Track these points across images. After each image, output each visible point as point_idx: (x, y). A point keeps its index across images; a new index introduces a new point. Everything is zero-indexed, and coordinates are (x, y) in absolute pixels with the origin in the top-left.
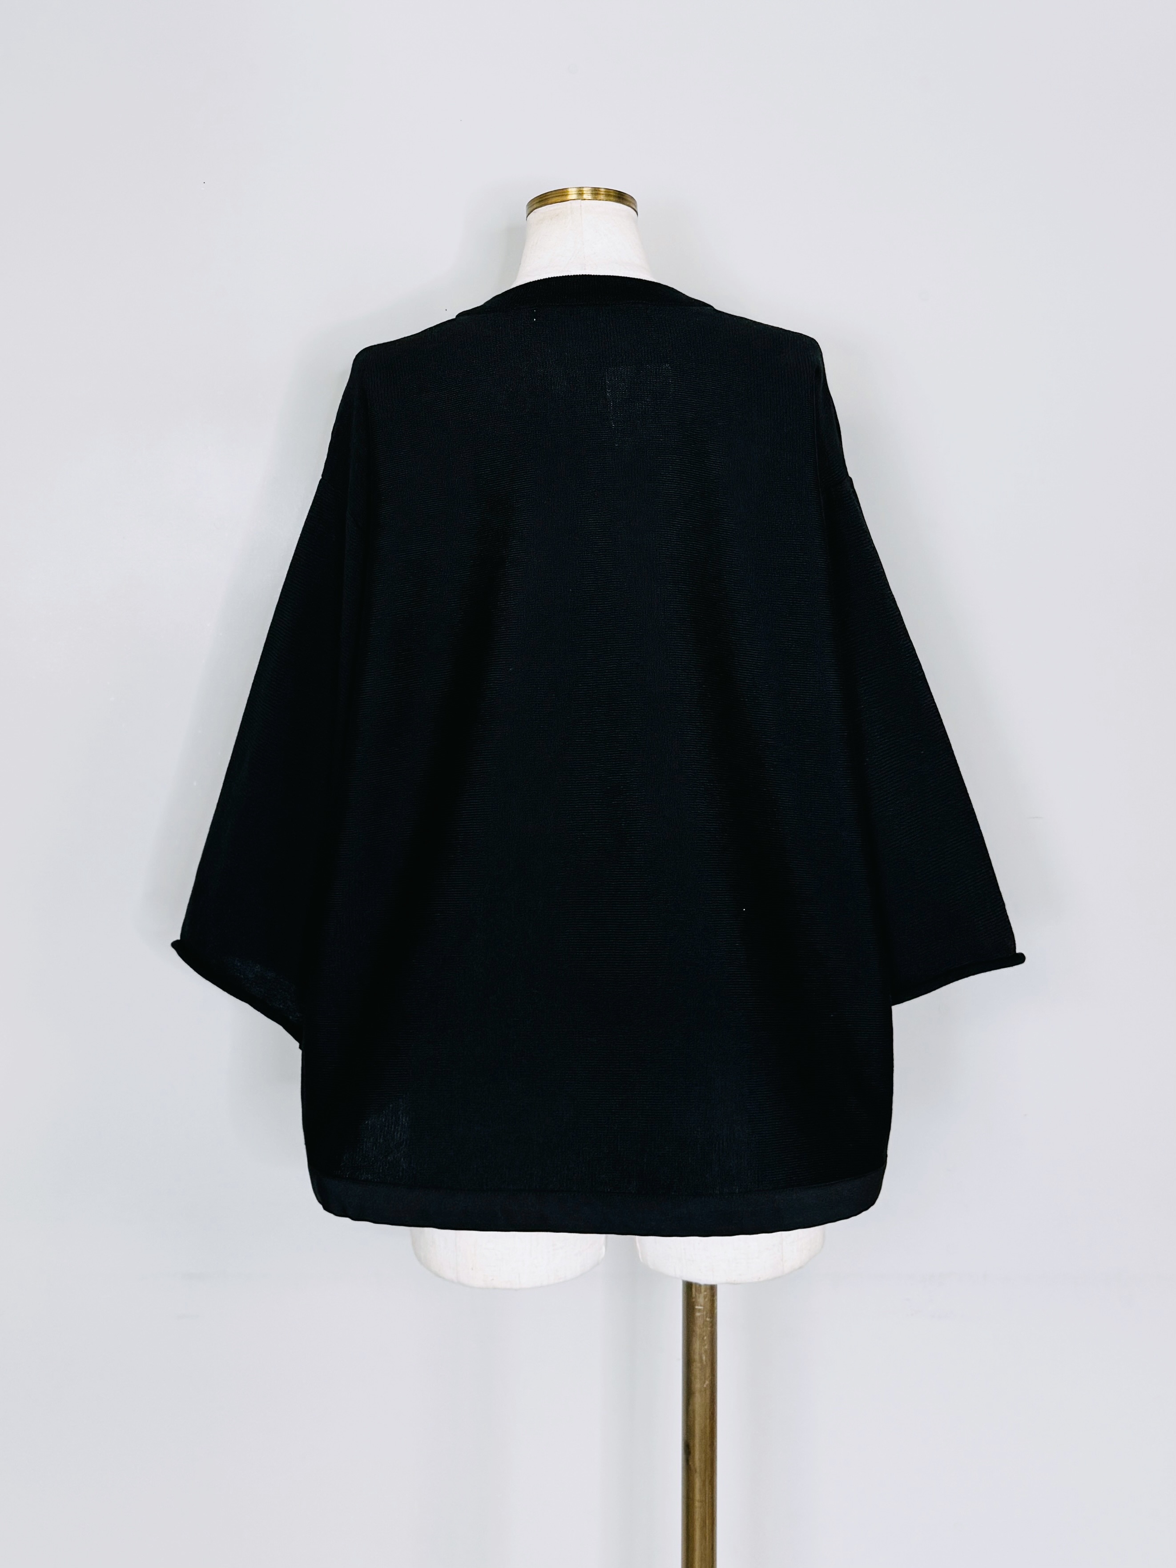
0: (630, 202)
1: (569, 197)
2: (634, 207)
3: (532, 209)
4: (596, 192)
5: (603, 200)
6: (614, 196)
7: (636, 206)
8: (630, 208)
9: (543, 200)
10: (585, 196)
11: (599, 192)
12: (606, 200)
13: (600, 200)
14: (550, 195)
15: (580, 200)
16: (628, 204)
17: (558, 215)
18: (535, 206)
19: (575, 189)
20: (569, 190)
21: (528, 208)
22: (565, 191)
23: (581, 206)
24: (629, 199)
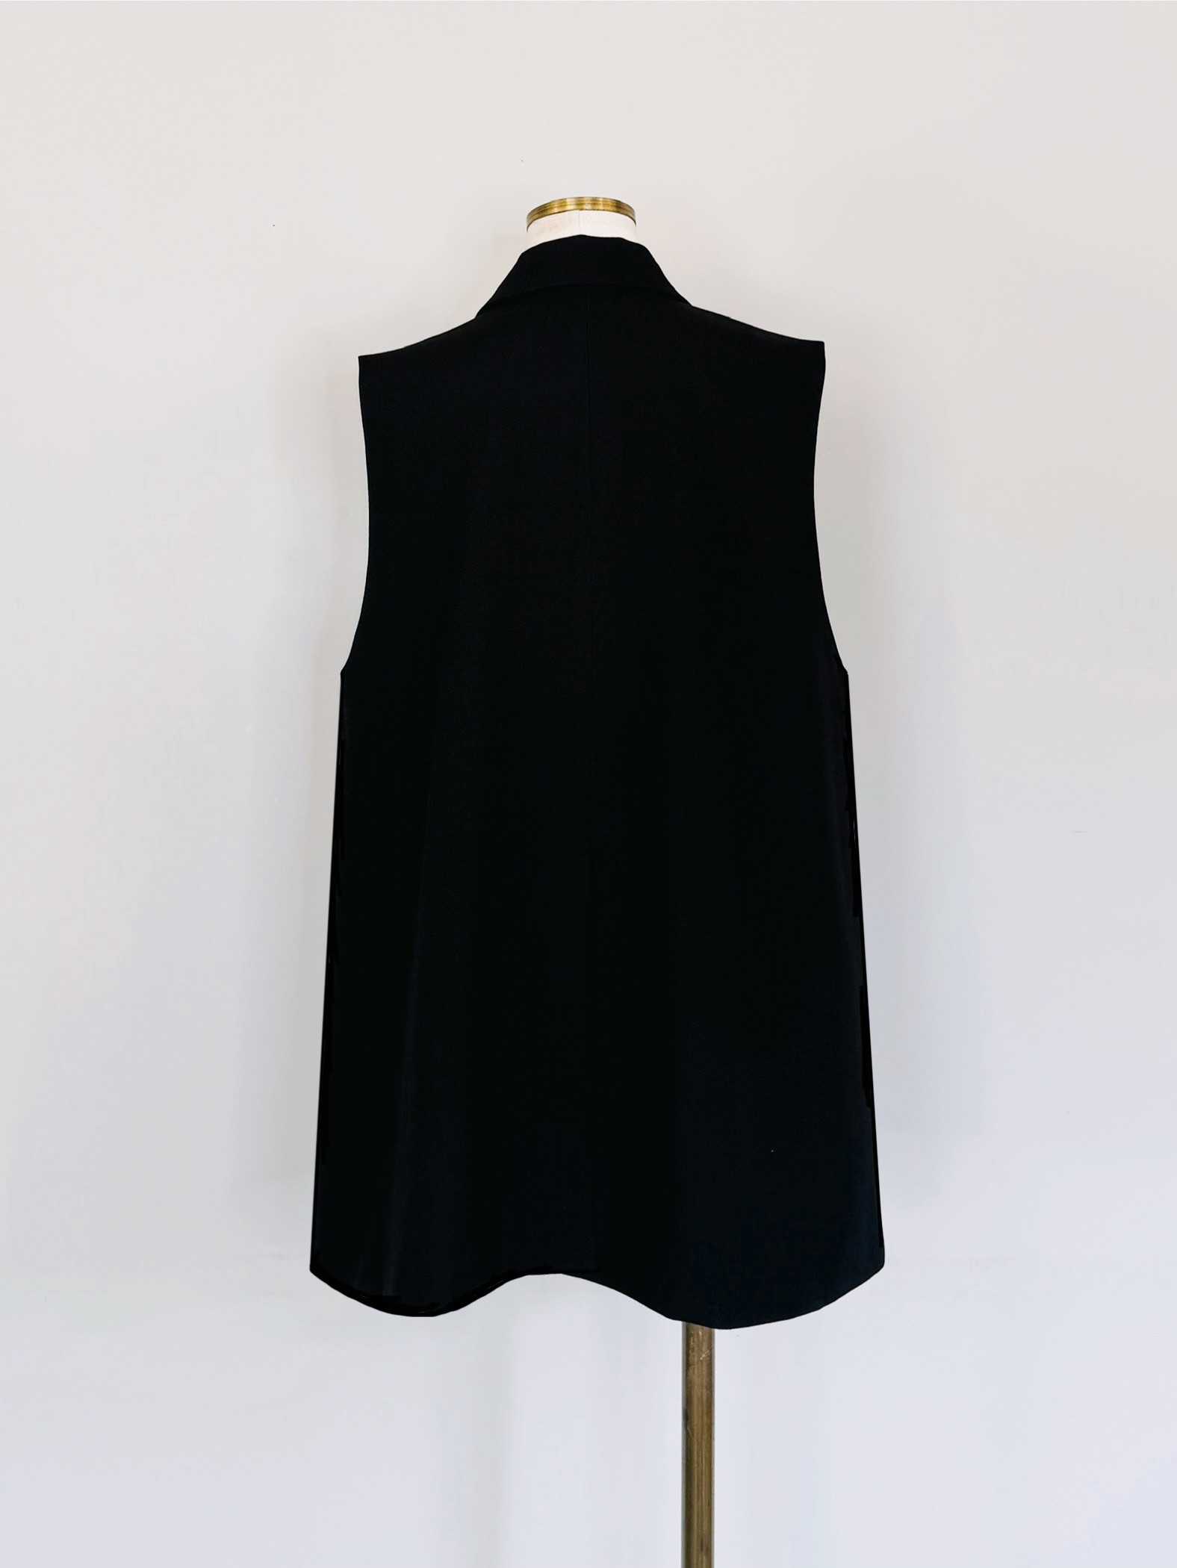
0: (627, 210)
1: (568, 208)
2: (630, 215)
3: (532, 219)
4: (595, 202)
5: (601, 210)
6: (613, 206)
7: (634, 215)
8: (627, 217)
9: (542, 211)
10: (584, 207)
11: (597, 203)
12: (604, 210)
13: (598, 210)
14: (551, 206)
15: (579, 210)
16: (626, 212)
17: (556, 223)
18: (535, 217)
19: (573, 200)
20: (568, 200)
21: (529, 218)
22: (562, 201)
23: (579, 215)
24: (626, 208)
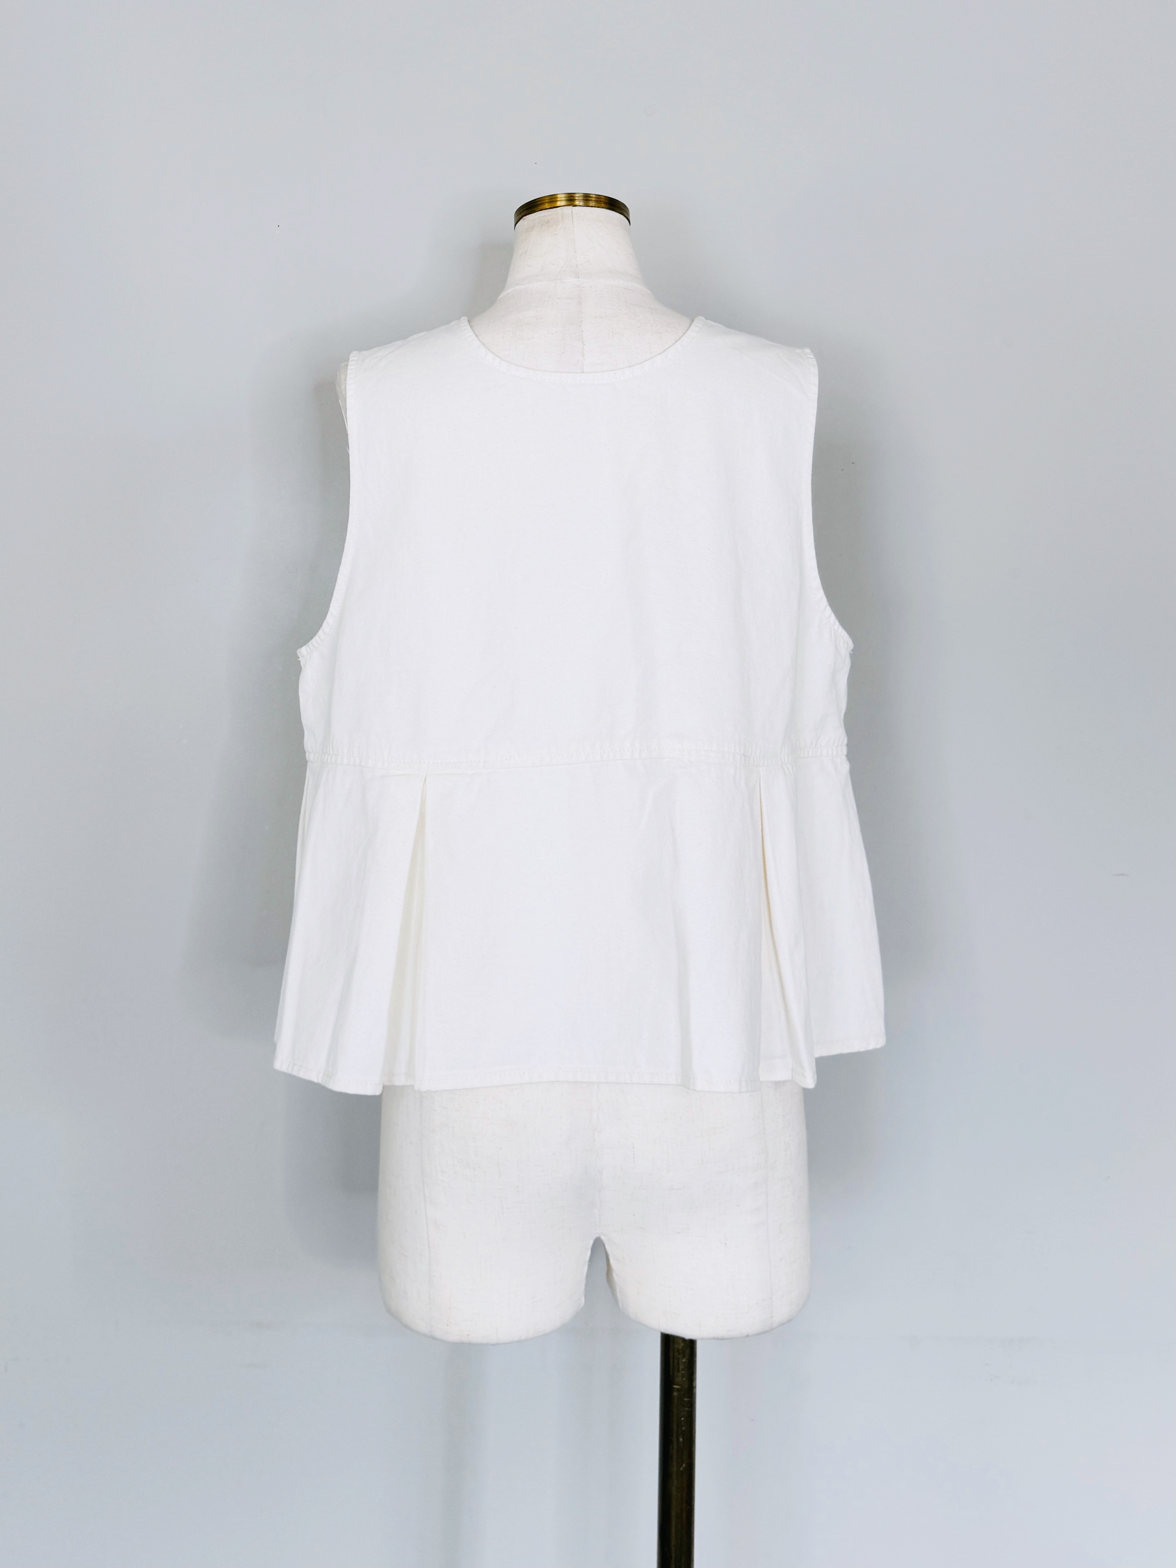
0: (622, 209)
1: (559, 204)
2: (626, 215)
3: (520, 216)
4: (587, 198)
5: (595, 207)
6: (606, 203)
7: (628, 213)
8: (622, 216)
9: (533, 206)
10: (577, 203)
11: (590, 199)
12: (598, 207)
13: (593, 207)
14: (541, 201)
15: (571, 207)
16: (621, 211)
17: (548, 222)
18: (524, 214)
19: (564, 196)
20: (559, 196)
21: (518, 215)
22: (554, 197)
23: (572, 212)
24: (622, 207)
